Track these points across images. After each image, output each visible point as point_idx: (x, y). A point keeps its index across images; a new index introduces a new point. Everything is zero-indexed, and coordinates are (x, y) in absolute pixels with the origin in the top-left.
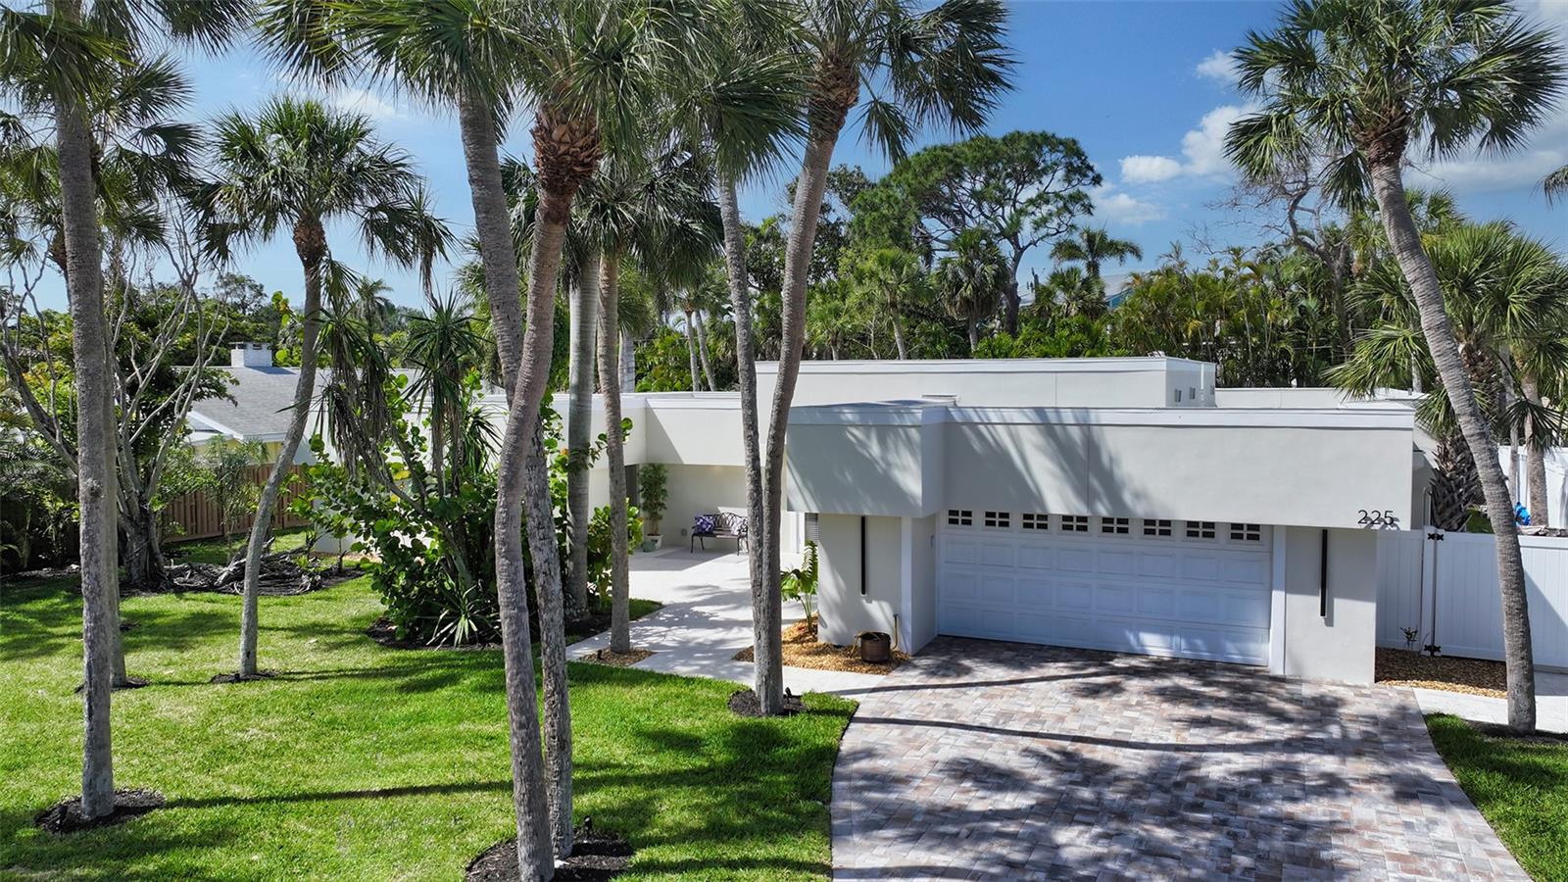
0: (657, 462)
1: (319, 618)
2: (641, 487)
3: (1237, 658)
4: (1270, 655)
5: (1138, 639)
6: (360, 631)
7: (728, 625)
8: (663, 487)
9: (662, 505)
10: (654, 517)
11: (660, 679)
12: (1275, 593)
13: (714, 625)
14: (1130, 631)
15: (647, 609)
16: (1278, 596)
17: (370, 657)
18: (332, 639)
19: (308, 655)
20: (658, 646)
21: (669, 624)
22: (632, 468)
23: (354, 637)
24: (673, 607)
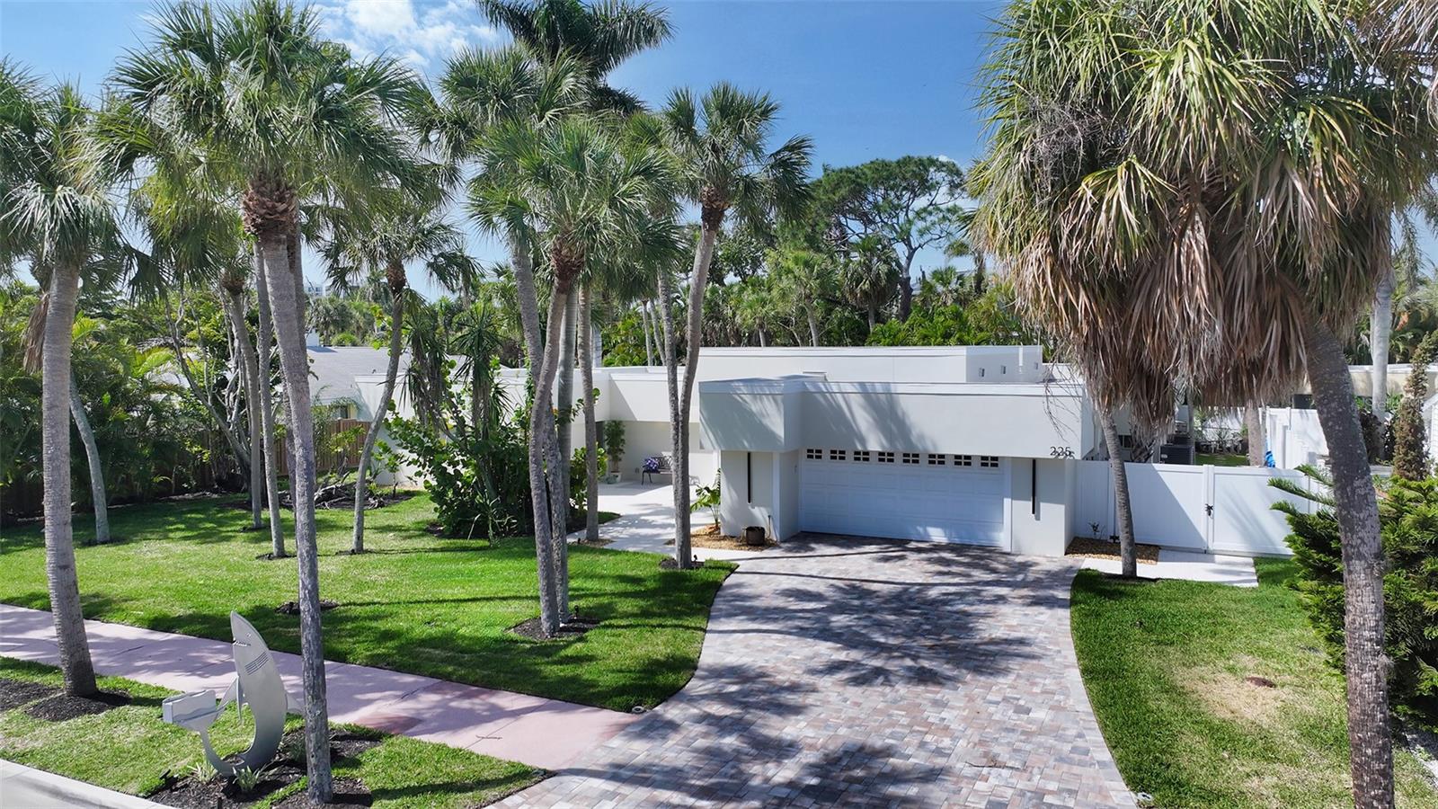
0: (618, 419)
1: (391, 522)
2: (606, 437)
3: (984, 543)
4: (1003, 540)
5: (925, 530)
6: (420, 529)
7: (664, 526)
8: (623, 437)
9: (621, 450)
10: (616, 459)
11: (616, 553)
12: (1005, 500)
13: (655, 526)
14: (920, 526)
15: (611, 518)
16: (1007, 501)
17: (430, 542)
18: (404, 534)
19: (389, 541)
20: (617, 538)
21: (625, 526)
22: (600, 423)
23: (417, 533)
24: (627, 517)
